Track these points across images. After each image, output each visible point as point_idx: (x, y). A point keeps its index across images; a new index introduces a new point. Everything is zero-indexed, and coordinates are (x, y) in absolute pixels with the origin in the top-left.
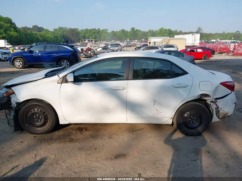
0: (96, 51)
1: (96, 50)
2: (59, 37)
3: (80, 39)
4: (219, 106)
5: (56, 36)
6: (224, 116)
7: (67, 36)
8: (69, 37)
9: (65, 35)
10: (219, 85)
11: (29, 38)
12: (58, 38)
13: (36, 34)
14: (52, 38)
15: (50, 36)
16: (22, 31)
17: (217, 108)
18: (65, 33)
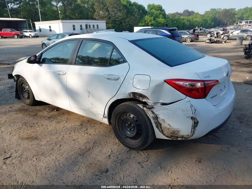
0: (231, 35)
1: (232, 33)
2: (209, 20)
3: (234, 21)
4: (159, 116)
5: (206, 20)
6: (171, 133)
7: (219, 19)
8: (221, 19)
9: (217, 17)
10: (163, 83)
11: (175, 24)
12: (207, 22)
13: (183, 19)
14: (200, 22)
15: (199, 20)
16: (171, 17)
17: (156, 118)
18: (217, 16)
